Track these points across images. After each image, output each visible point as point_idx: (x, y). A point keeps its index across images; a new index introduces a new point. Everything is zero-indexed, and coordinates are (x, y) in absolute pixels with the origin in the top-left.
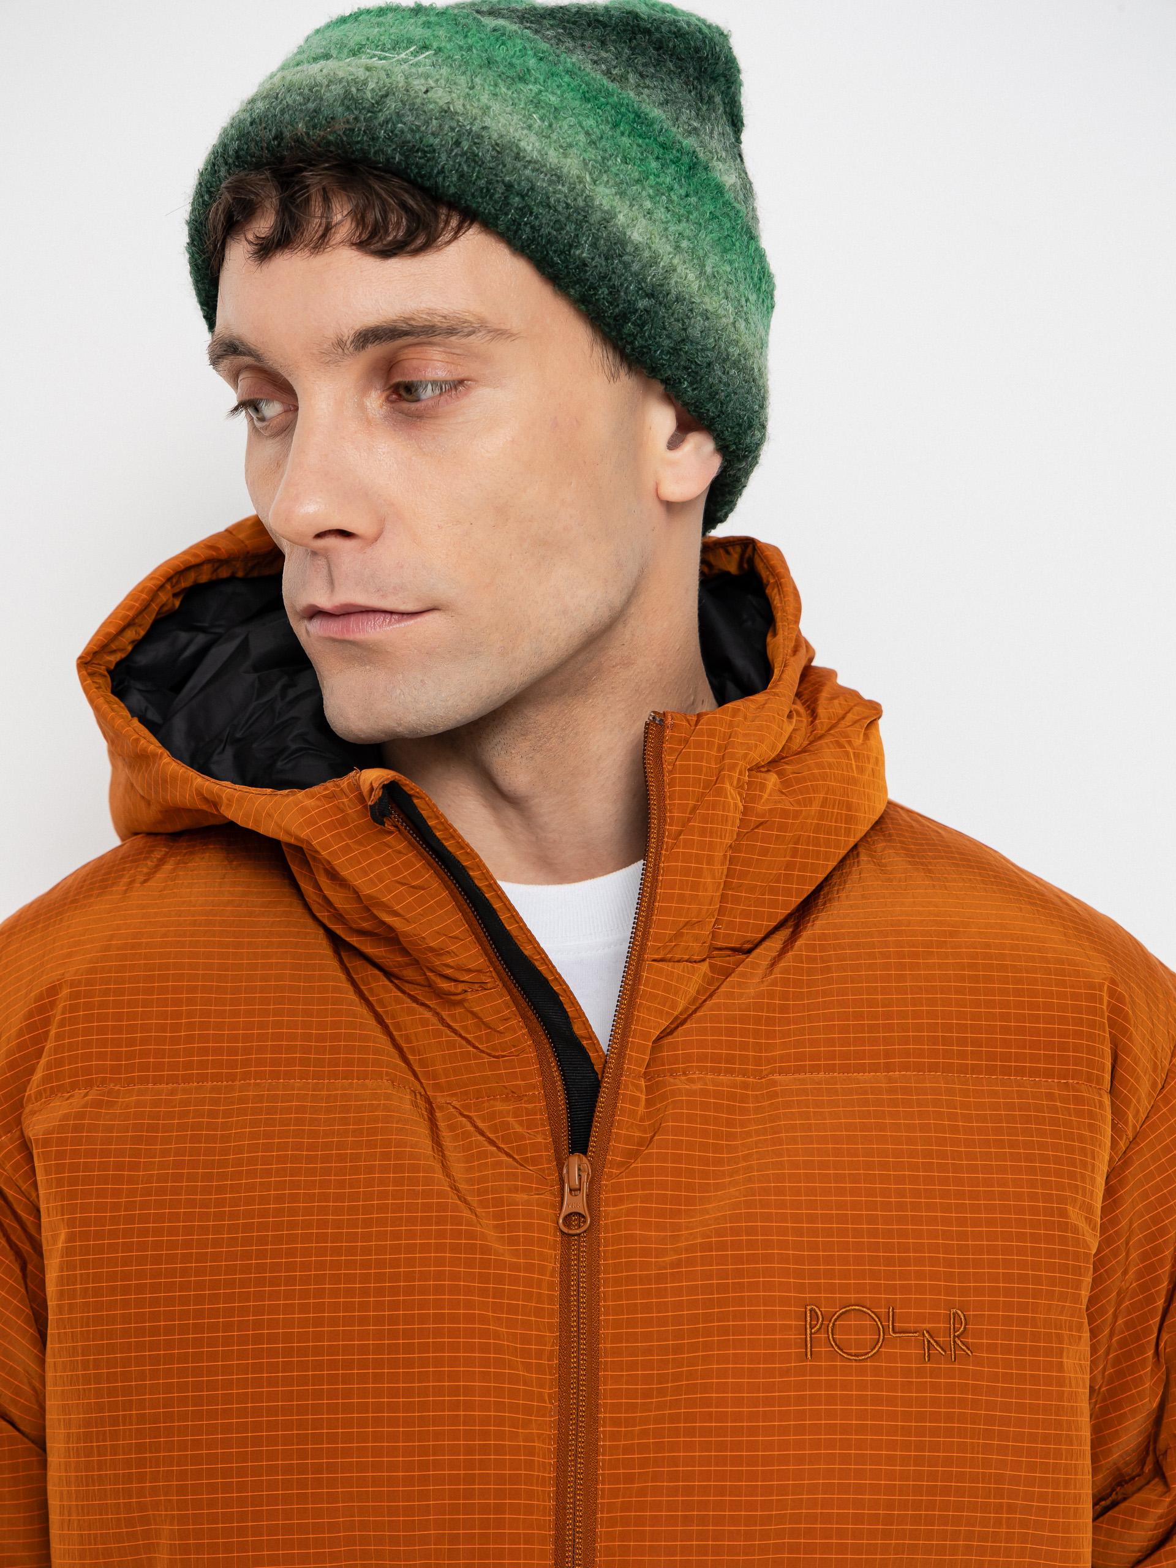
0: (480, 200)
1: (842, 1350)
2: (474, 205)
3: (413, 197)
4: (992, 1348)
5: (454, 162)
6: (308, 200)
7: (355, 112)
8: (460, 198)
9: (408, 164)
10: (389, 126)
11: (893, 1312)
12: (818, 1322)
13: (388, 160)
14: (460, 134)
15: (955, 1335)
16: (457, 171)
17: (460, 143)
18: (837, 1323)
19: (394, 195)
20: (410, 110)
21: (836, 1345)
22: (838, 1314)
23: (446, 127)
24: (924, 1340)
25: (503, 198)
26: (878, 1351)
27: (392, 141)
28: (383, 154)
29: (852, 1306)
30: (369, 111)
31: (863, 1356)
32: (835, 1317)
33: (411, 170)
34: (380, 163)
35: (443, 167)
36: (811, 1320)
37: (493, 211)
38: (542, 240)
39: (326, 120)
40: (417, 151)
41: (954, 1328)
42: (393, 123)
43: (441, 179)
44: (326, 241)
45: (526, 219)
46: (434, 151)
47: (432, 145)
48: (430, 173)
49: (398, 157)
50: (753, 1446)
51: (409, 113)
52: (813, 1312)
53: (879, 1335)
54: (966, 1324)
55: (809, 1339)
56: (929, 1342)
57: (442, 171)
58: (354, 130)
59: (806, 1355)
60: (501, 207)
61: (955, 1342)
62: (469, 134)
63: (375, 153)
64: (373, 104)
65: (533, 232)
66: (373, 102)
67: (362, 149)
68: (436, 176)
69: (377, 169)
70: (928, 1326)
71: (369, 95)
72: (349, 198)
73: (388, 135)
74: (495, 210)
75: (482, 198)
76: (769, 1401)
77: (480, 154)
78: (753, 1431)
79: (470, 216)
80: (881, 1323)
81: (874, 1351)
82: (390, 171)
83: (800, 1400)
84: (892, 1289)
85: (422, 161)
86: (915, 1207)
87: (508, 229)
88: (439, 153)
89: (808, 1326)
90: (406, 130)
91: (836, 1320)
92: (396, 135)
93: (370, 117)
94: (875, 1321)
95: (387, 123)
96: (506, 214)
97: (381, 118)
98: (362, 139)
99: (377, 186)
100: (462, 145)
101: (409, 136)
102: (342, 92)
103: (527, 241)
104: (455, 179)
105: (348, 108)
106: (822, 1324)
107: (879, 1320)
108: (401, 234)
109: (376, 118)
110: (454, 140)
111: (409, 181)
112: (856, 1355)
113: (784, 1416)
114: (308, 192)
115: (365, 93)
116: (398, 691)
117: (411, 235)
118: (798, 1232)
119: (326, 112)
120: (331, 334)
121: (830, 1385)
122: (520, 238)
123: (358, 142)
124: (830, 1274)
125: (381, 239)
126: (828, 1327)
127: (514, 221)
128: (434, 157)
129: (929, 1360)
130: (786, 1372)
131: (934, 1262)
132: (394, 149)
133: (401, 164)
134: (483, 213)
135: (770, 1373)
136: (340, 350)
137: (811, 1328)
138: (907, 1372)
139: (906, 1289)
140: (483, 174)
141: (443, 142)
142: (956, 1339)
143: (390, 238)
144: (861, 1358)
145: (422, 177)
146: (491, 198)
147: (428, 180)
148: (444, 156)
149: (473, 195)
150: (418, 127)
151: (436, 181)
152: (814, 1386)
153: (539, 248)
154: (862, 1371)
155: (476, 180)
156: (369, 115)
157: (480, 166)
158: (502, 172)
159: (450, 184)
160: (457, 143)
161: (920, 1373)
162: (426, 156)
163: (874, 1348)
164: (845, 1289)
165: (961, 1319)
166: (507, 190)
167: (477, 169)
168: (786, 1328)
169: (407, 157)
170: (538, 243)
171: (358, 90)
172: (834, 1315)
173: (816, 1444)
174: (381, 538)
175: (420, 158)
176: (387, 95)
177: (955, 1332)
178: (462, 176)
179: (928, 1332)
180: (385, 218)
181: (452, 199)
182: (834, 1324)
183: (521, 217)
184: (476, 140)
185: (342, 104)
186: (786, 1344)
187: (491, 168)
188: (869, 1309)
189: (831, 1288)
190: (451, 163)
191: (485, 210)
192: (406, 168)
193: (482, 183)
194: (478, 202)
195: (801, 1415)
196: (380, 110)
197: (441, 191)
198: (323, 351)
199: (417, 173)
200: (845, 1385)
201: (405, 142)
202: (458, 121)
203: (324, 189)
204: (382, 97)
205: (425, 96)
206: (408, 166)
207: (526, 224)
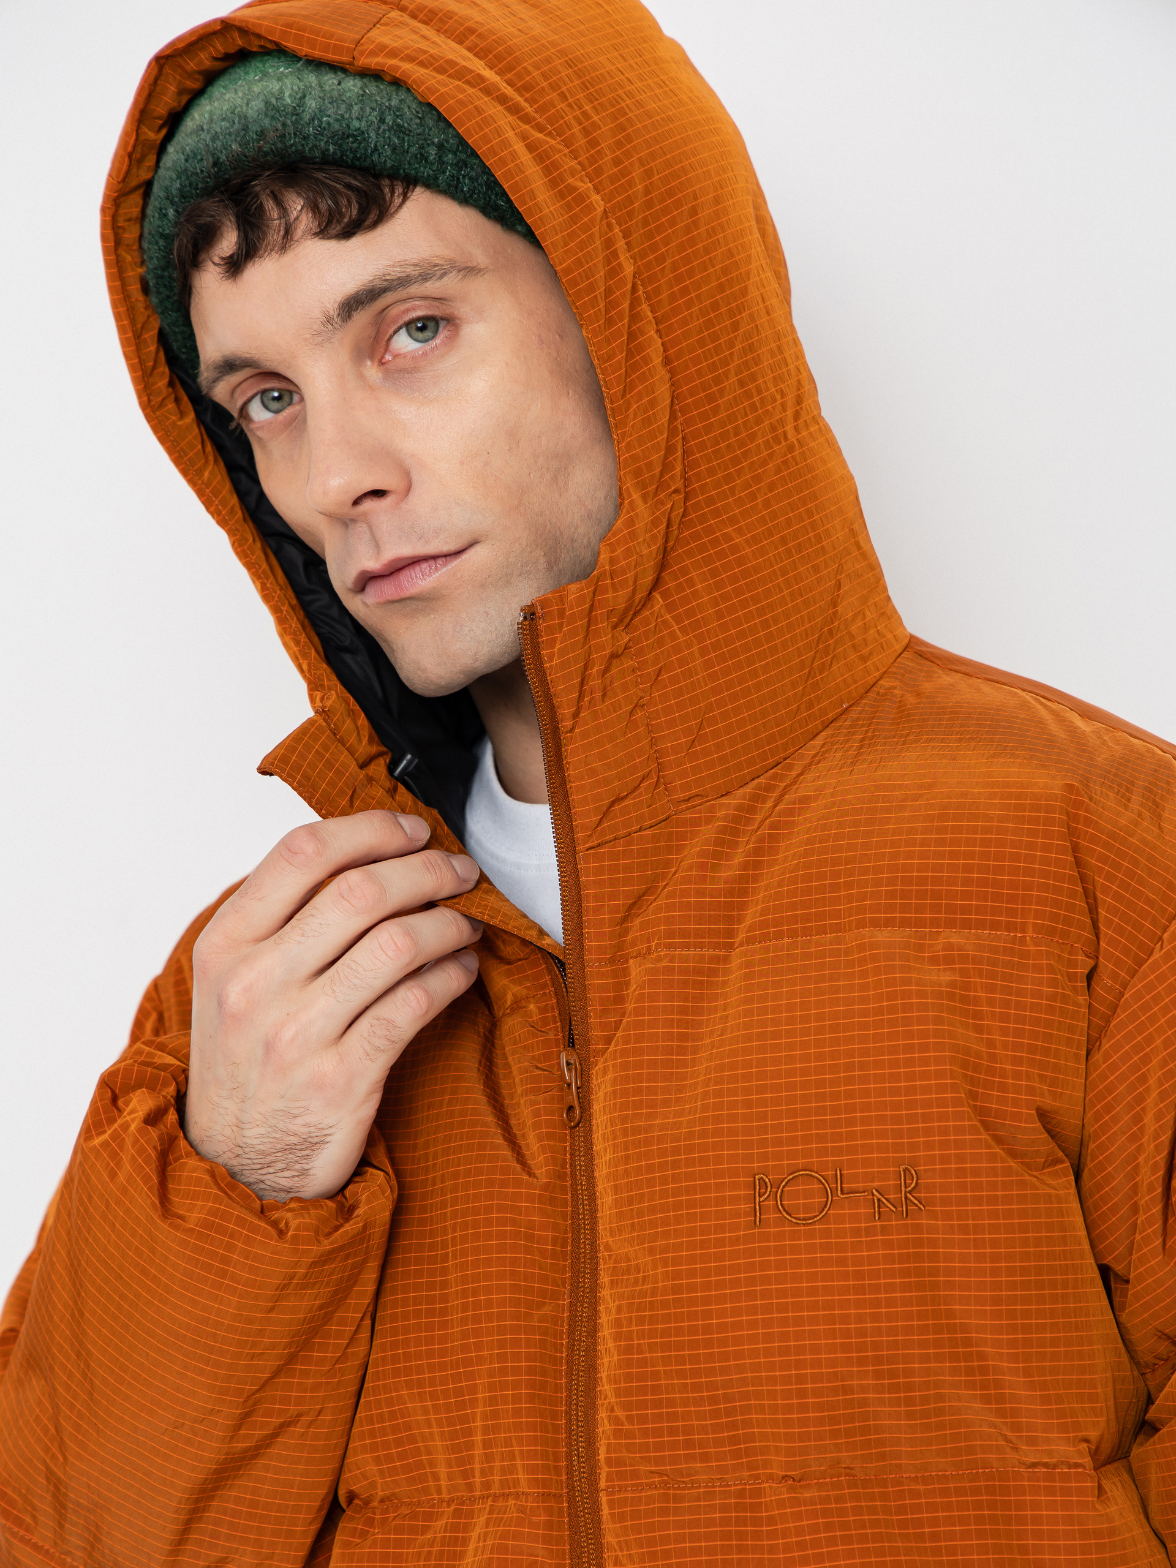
0: (417, 166)
1: (790, 1215)
2: (413, 172)
3: (355, 178)
4: (945, 1201)
5: (384, 138)
6: (261, 205)
7: (281, 119)
8: (398, 170)
9: (343, 152)
10: (316, 122)
11: (841, 1174)
12: (766, 1190)
13: (323, 153)
14: (382, 113)
15: (906, 1191)
16: (389, 145)
17: (384, 119)
18: (785, 1189)
19: (337, 180)
20: (330, 103)
21: (785, 1210)
22: (786, 1180)
23: (368, 109)
24: (873, 1199)
25: (437, 159)
26: (826, 1213)
27: (322, 135)
28: (318, 149)
29: (799, 1171)
30: (293, 115)
31: (810, 1219)
32: (784, 1184)
33: (347, 156)
34: (317, 158)
35: (376, 145)
36: (760, 1189)
37: (431, 172)
38: (482, 187)
39: (256, 134)
40: (348, 137)
41: (905, 1183)
42: (318, 119)
43: (376, 156)
44: (289, 238)
45: (463, 172)
46: (363, 133)
47: (359, 129)
48: (365, 154)
49: (331, 148)
50: (708, 1315)
51: (330, 106)
52: (761, 1181)
53: (828, 1197)
54: (918, 1179)
55: (757, 1207)
56: (879, 1200)
57: (376, 149)
58: (285, 135)
59: (755, 1223)
60: (438, 167)
61: (906, 1198)
62: (390, 109)
63: (310, 150)
64: (294, 107)
65: (473, 183)
66: (294, 105)
67: (297, 150)
68: (371, 155)
69: (314, 163)
70: (876, 1184)
71: (289, 101)
72: (299, 194)
73: (317, 130)
74: (433, 171)
75: (419, 163)
76: (720, 1271)
77: (406, 125)
78: (707, 1301)
79: (411, 182)
80: (829, 1185)
81: (823, 1214)
82: (327, 162)
83: (751, 1267)
84: (839, 1151)
85: (355, 145)
86: (863, 1066)
87: (449, 185)
88: (368, 134)
89: (757, 1195)
90: (332, 121)
91: (784, 1187)
92: (325, 129)
93: (296, 119)
94: (823, 1184)
95: (313, 120)
96: (444, 172)
97: (306, 117)
98: (295, 141)
99: (320, 175)
100: (387, 121)
101: (337, 126)
102: (262, 105)
103: (469, 192)
104: (389, 152)
105: (273, 118)
106: (770, 1192)
107: (827, 1182)
108: (355, 212)
109: (301, 119)
110: (378, 118)
111: (348, 167)
112: (804, 1219)
113: (736, 1283)
114: (258, 200)
115: (284, 100)
116: (467, 629)
117: (364, 211)
118: (748, 1104)
119: (255, 128)
120: (317, 314)
121: (780, 1250)
122: (462, 191)
123: (291, 146)
124: (778, 1142)
125: (339, 222)
126: (776, 1194)
127: (452, 177)
128: (364, 139)
129: (879, 1218)
130: (735, 1241)
131: (881, 1120)
132: (326, 142)
133: (336, 153)
134: (422, 177)
135: (720, 1242)
136: (330, 327)
137: (760, 1196)
138: (856, 1232)
139: (852, 1150)
140: (413, 142)
141: (369, 123)
142: (908, 1195)
143: (346, 220)
144: (808, 1222)
145: (358, 159)
146: (426, 161)
147: (365, 161)
148: (373, 135)
149: (409, 163)
150: (342, 116)
151: (372, 160)
152: (764, 1252)
153: (481, 196)
154: (811, 1235)
155: (408, 148)
156: (294, 118)
157: (409, 135)
158: (430, 135)
159: (386, 158)
160: (382, 120)
161: (869, 1231)
162: (357, 140)
163: (823, 1211)
164: (793, 1155)
165: (912, 1174)
166: (439, 150)
167: (406, 138)
168: (735, 1200)
169: (340, 146)
170: (480, 192)
171: (277, 99)
172: (782, 1182)
173: (768, 1309)
174: (412, 489)
175: (352, 143)
176: (304, 96)
177: (906, 1187)
178: (394, 149)
179: (877, 1190)
180: (336, 203)
181: (391, 172)
182: (782, 1191)
183: (458, 171)
184: (397, 113)
185: (266, 115)
186: (737, 1214)
187: (419, 135)
188: (817, 1173)
189: (778, 1156)
190: (382, 139)
191: (424, 173)
192: (342, 156)
193: (413, 150)
194: (416, 168)
195: (751, 1281)
196: (303, 111)
197: (379, 167)
198: (314, 333)
199: (353, 157)
200: (794, 1250)
201: (334, 135)
202: (376, 101)
203: (272, 192)
204: (301, 99)
205: (339, 87)
206: (343, 153)
207: (464, 177)
